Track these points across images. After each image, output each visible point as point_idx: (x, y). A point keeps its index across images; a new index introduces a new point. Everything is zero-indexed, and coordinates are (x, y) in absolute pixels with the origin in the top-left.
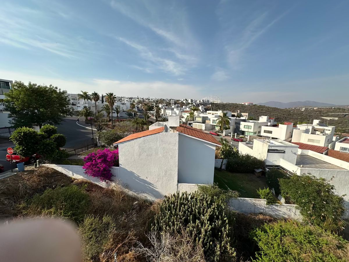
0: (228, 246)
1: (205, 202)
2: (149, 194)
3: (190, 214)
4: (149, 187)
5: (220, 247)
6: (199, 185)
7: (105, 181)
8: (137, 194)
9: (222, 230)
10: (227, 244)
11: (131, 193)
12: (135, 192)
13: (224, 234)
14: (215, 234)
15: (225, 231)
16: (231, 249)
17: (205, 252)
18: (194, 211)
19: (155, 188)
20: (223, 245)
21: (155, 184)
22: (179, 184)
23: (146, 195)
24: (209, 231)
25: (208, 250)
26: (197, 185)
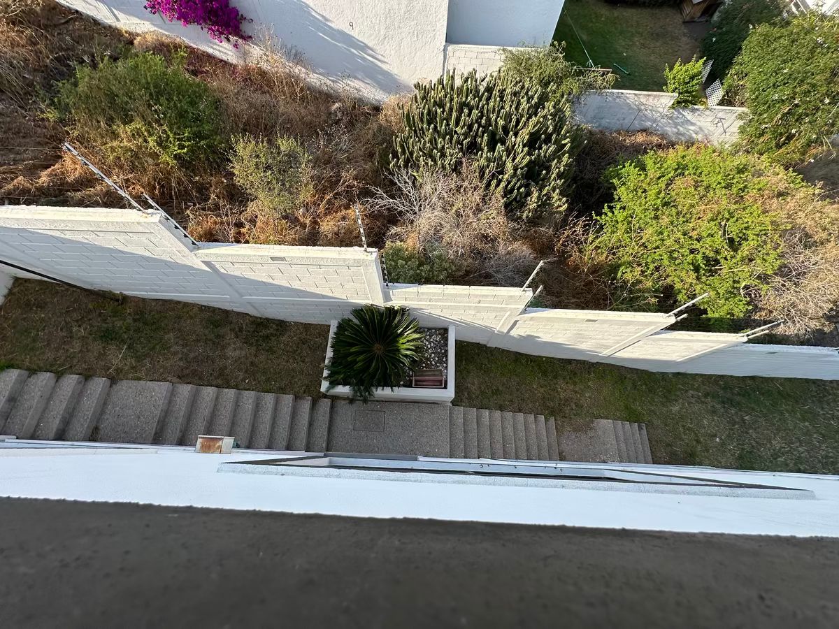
0: (555, 196)
1: (524, 101)
2: (363, 82)
3: (483, 133)
4: (363, 59)
5: (538, 198)
6: (510, 48)
7: (228, 40)
8: (333, 81)
9: (551, 165)
10: (554, 191)
11: (315, 79)
12: (326, 75)
13: (552, 173)
14: (534, 173)
15: (557, 168)
16: (560, 200)
17: (506, 205)
18: (493, 123)
19: (379, 61)
20: (544, 192)
21: (377, 48)
22: (451, 47)
23: (356, 84)
24: (522, 168)
25: (512, 201)
26: (504, 50)
